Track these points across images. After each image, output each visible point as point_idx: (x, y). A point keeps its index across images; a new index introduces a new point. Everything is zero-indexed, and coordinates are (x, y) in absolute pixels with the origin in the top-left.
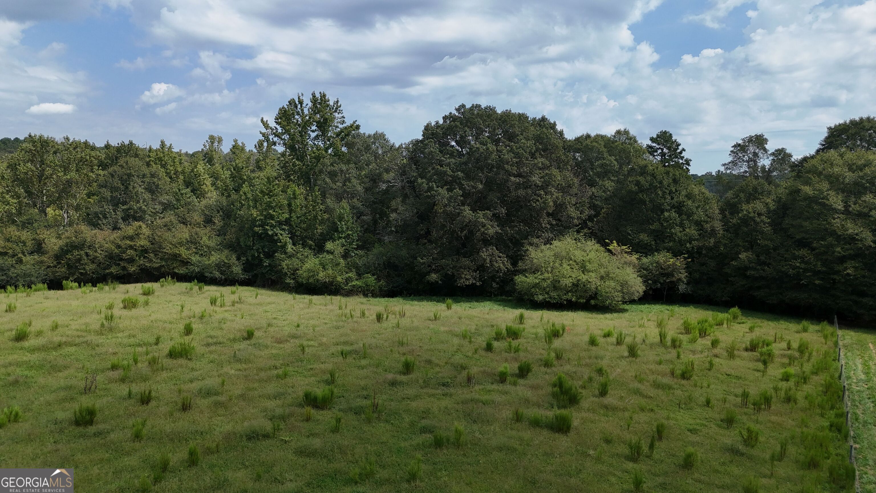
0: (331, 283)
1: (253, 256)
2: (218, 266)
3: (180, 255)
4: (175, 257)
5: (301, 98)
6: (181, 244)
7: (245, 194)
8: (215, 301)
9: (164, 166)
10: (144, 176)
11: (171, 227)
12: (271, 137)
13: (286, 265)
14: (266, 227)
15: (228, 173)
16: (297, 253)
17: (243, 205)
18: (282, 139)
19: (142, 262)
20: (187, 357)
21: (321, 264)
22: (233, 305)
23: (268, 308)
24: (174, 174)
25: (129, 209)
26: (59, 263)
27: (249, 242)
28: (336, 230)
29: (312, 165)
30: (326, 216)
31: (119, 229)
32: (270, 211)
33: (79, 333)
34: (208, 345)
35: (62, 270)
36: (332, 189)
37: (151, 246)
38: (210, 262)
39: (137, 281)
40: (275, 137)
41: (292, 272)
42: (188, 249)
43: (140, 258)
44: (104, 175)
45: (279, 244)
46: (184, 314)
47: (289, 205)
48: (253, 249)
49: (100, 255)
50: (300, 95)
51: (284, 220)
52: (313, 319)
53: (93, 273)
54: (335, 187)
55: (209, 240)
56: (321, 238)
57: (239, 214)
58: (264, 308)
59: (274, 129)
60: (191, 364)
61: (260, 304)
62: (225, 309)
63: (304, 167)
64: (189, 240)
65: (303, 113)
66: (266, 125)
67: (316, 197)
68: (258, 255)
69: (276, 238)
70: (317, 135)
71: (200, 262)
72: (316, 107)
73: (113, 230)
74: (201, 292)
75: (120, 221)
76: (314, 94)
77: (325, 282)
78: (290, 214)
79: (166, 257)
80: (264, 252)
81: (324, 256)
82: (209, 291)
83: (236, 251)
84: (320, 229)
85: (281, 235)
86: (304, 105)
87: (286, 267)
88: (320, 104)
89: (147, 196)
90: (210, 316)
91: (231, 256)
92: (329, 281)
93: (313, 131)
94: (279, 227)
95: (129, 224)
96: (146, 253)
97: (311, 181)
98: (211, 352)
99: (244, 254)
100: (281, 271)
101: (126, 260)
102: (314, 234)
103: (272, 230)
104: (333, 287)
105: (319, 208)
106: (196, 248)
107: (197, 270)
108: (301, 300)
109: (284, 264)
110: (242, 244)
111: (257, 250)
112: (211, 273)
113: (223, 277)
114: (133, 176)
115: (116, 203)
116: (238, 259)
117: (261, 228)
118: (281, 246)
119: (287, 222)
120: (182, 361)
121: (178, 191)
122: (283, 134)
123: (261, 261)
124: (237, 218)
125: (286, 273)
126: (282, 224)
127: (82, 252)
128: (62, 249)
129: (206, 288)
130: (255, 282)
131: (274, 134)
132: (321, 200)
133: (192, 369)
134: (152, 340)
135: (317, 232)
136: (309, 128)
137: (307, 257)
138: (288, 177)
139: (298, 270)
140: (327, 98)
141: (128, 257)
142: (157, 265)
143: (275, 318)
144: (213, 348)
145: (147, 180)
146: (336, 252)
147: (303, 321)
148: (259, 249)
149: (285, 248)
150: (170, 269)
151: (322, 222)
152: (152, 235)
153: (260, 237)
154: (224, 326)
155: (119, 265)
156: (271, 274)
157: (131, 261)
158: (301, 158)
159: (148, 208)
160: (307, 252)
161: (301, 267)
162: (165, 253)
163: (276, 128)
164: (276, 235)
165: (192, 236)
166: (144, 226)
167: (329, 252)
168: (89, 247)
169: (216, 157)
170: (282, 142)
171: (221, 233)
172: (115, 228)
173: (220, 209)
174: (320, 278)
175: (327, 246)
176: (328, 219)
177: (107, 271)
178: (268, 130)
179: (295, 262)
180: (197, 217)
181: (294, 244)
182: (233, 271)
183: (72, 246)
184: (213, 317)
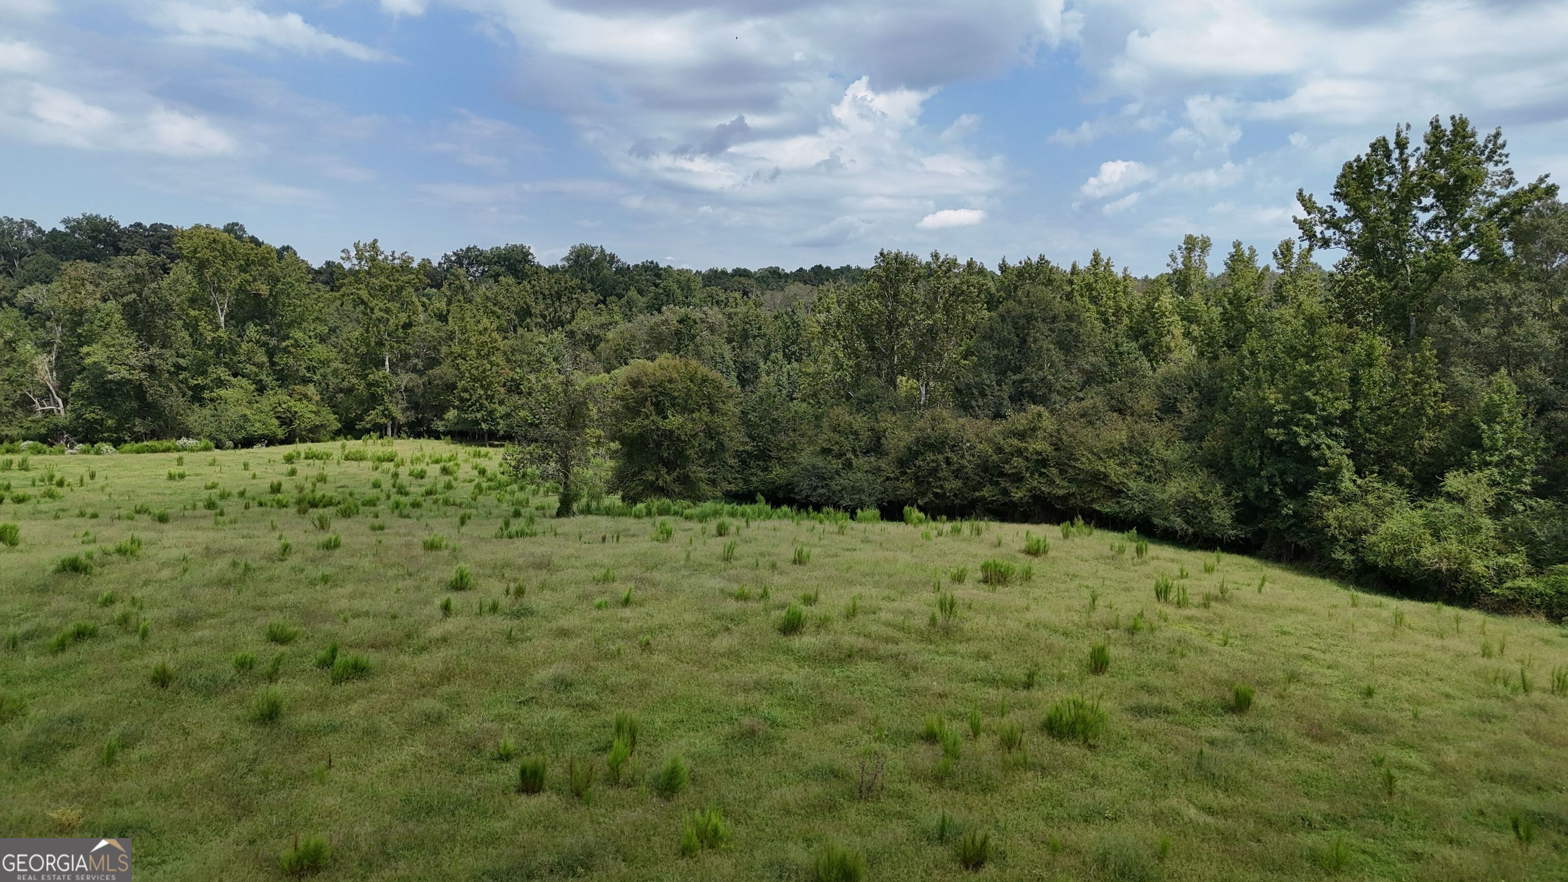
0: (1455, 575)
1: (1259, 490)
2: (1183, 506)
3: (1106, 476)
4: (1097, 478)
5: (1403, 135)
6: (1110, 453)
7: (1252, 353)
8: (1166, 592)
9: (1094, 300)
10: (1054, 319)
11: (1094, 418)
12: (1318, 229)
13: (1336, 518)
14: (1295, 428)
15: (1216, 312)
16: (1367, 492)
17: (1245, 378)
18: (1344, 232)
19: (1035, 483)
20: (1086, 741)
21: (1429, 525)
22: (1206, 606)
23: (1287, 623)
24: (1114, 315)
25: (1022, 381)
26: (904, 473)
27: (1252, 461)
28: (1476, 443)
29: (1418, 288)
30: (1448, 408)
31: (1004, 417)
32: (1308, 394)
33: (890, 632)
34: (1140, 711)
35: (907, 487)
36: (1467, 342)
37: (1054, 453)
38: (1165, 496)
39: (1025, 518)
40: (1328, 228)
41: (1350, 536)
42: (1121, 464)
43: (1032, 474)
44: (990, 318)
45: (1321, 468)
46: (1096, 617)
47: (1354, 381)
48: (1259, 474)
49: (968, 463)
50: (1403, 127)
51: (1338, 414)
52: (1408, 673)
53: (955, 495)
54: (1475, 337)
55: (1167, 447)
56: (1431, 460)
57: (1234, 398)
58: (1280, 622)
59: (1326, 212)
60: (1092, 764)
61: (1269, 610)
62: (1187, 612)
63: (1395, 293)
64: (1126, 445)
65: (1405, 168)
66: (1308, 204)
67: (1425, 361)
68: (1271, 490)
69: (1315, 454)
70: (1436, 219)
71: (1146, 493)
72: (1440, 153)
73: (994, 418)
74: (1140, 561)
75: (1006, 402)
76: (1437, 121)
77: (1438, 571)
78: (1355, 401)
79: (1081, 477)
80: (1284, 482)
81: (1438, 506)
82: (1158, 558)
83: (1221, 477)
84: (1429, 439)
85: (1329, 447)
86: (1408, 151)
87: (1334, 524)
88: (1450, 143)
89: (1057, 355)
90: (1152, 630)
91: (1214, 485)
92: (1448, 570)
93: (1425, 209)
94: (1325, 431)
95: (1023, 409)
96: (1044, 467)
97: (1409, 325)
98: (1144, 736)
99: (1238, 483)
100: (1321, 531)
101: (1009, 475)
102: (1412, 452)
103: (1307, 436)
104: (1457, 585)
105: (1431, 388)
106: (1140, 464)
107: (1138, 508)
108: (1372, 610)
109: (1330, 516)
110: (1236, 462)
111: (1270, 478)
112: (1166, 519)
113: (1191, 531)
114: (1036, 320)
115: (1003, 369)
116: (1227, 494)
117: (1281, 431)
118: (1325, 474)
119: (1346, 419)
120: (1072, 750)
121: (1113, 347)
122: (1347, 220)
123: (1276, 501)
124: (1231, 405)
125: (1334, 538)
126: (1334, 425)
127: (940, 457)
128: (910, 449)
129: (1154, 550)
130: (1259, 547)
131: (1326, 221)
132: (1438, 369)
133: (1095, 777)
134: (1020, 674)
135: (1421, 447)
136: (1415, 203)
137: (1391, 503)
138: (1350, 318)
139: (1366, 532)
140: (1469, 129)
141: (1013, 471)
142: (1061, 492)
143: (1306, 657)
144: (1148, 723)
145: (1058, 325)
146: (1474, 500)
147: (1382, 678)
148: (1273, 476)
149: (1335, 479)
150: (1085, 502)
151: (1436, 422)
152: (1058, 431)
153: (1276, 449)
154: (1181, 663)
155: (997, 484)
156: (1297, 534)
157: (1018, 479)
158: (1387, 272)
159: (1057, 380)
160: (1391, 490)
161: (1375, 526)
162: (1079, 469)
163: (1332, 209)
164: (1318, 447)
165: (1133, 437)
166: (1046, 414)
167: (1453, 498)
168: (952, 448)
169: (1195, 280)
170: (1343, 239)
171: (1192, 434)
172: (998, 415)
173: (1194, 384)
174: (1424, 559)
175: (1448, 482)
176: (1454, 416)
177: (977, 494)
178: (1312, 216)
179: (1359, 514)
180: (1146, 401)
181: (1359, 472)
182: (1212, 519)
183: (925, 444)
184: (1157, 633)
